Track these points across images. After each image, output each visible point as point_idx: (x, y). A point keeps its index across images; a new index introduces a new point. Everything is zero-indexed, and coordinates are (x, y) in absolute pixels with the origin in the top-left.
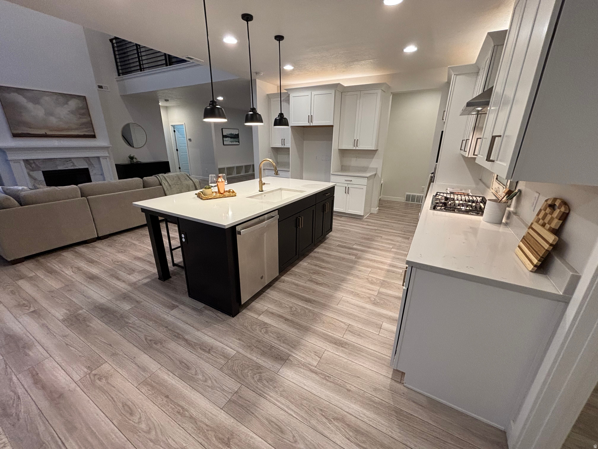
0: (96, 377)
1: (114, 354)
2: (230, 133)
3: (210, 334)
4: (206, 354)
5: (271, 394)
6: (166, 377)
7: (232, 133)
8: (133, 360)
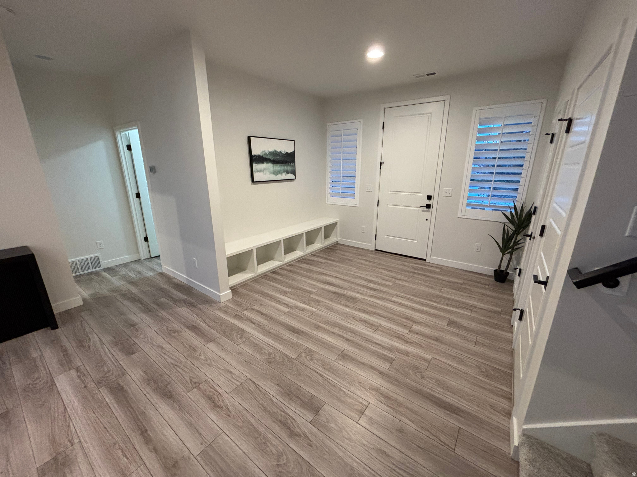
2: (271, 150)
7: (278, 150)
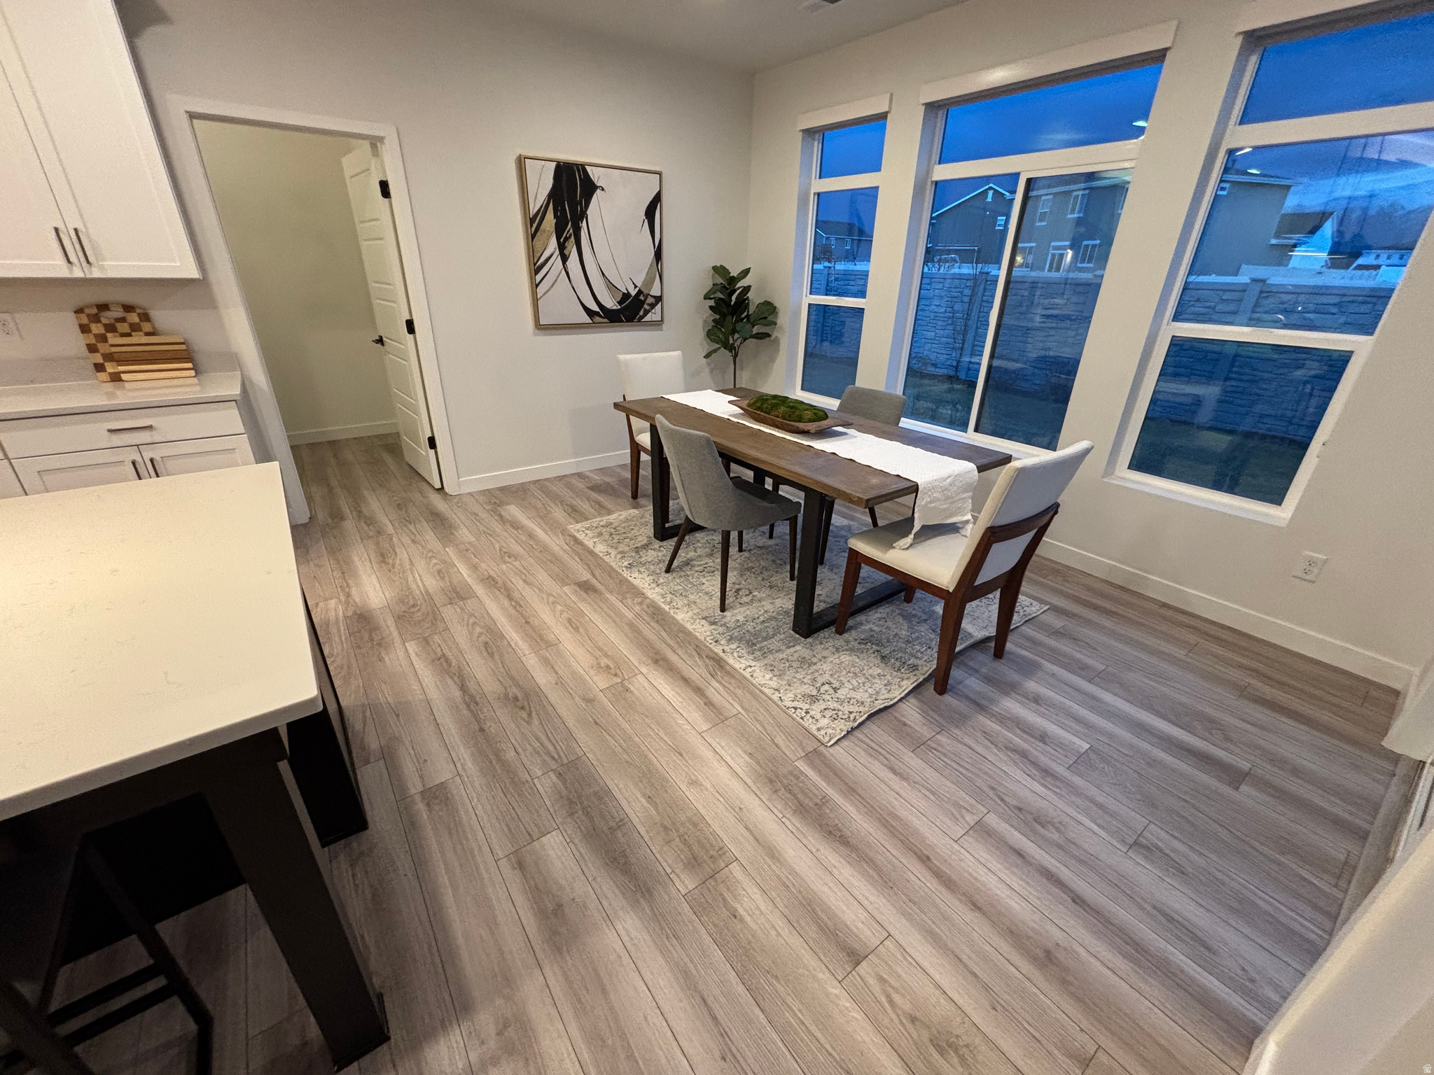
0: (613, 671)
1: (589, 701)
3: (416, 687)
4: (449, 654)
5: (418, 592)
6: (520, 642)
8: (560, 682)
